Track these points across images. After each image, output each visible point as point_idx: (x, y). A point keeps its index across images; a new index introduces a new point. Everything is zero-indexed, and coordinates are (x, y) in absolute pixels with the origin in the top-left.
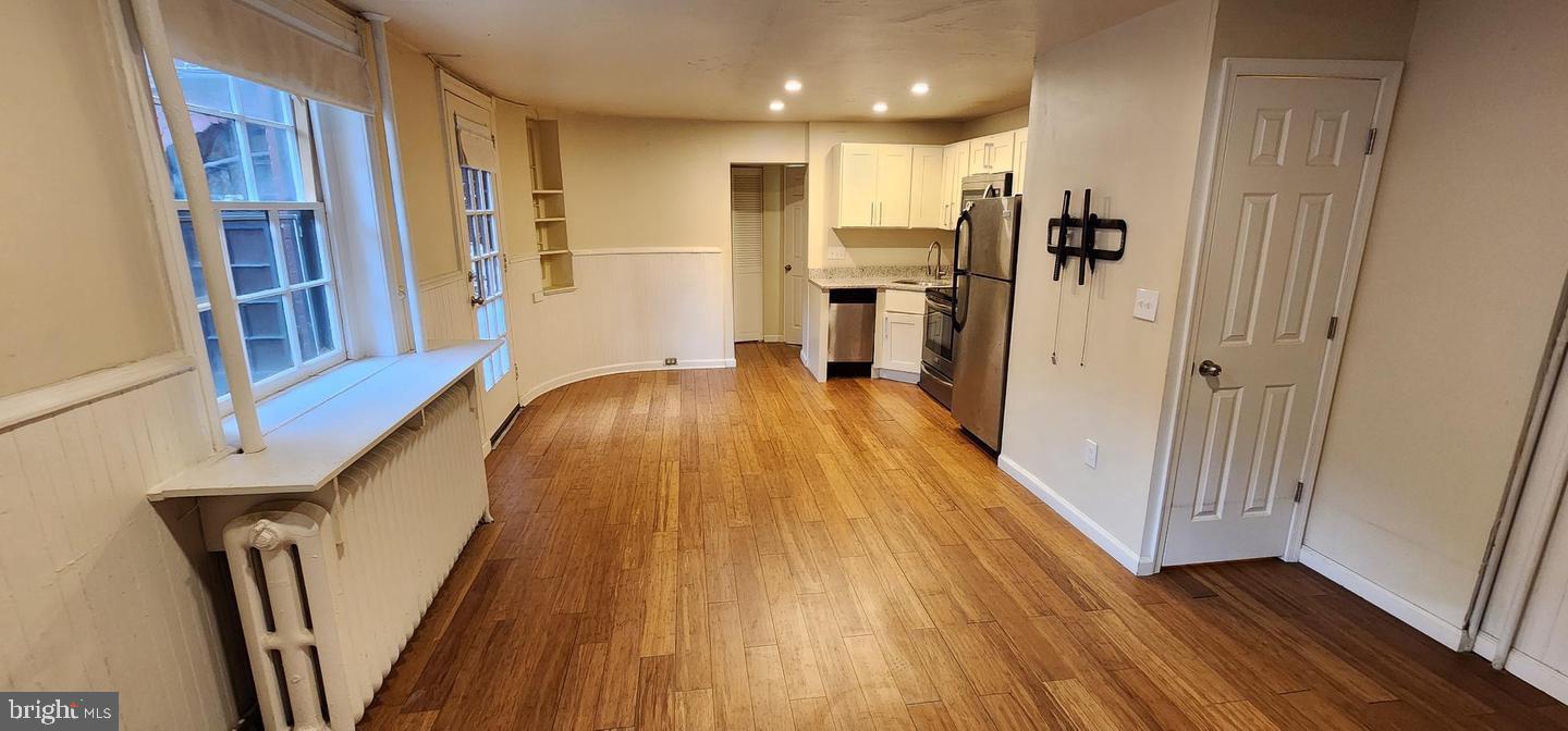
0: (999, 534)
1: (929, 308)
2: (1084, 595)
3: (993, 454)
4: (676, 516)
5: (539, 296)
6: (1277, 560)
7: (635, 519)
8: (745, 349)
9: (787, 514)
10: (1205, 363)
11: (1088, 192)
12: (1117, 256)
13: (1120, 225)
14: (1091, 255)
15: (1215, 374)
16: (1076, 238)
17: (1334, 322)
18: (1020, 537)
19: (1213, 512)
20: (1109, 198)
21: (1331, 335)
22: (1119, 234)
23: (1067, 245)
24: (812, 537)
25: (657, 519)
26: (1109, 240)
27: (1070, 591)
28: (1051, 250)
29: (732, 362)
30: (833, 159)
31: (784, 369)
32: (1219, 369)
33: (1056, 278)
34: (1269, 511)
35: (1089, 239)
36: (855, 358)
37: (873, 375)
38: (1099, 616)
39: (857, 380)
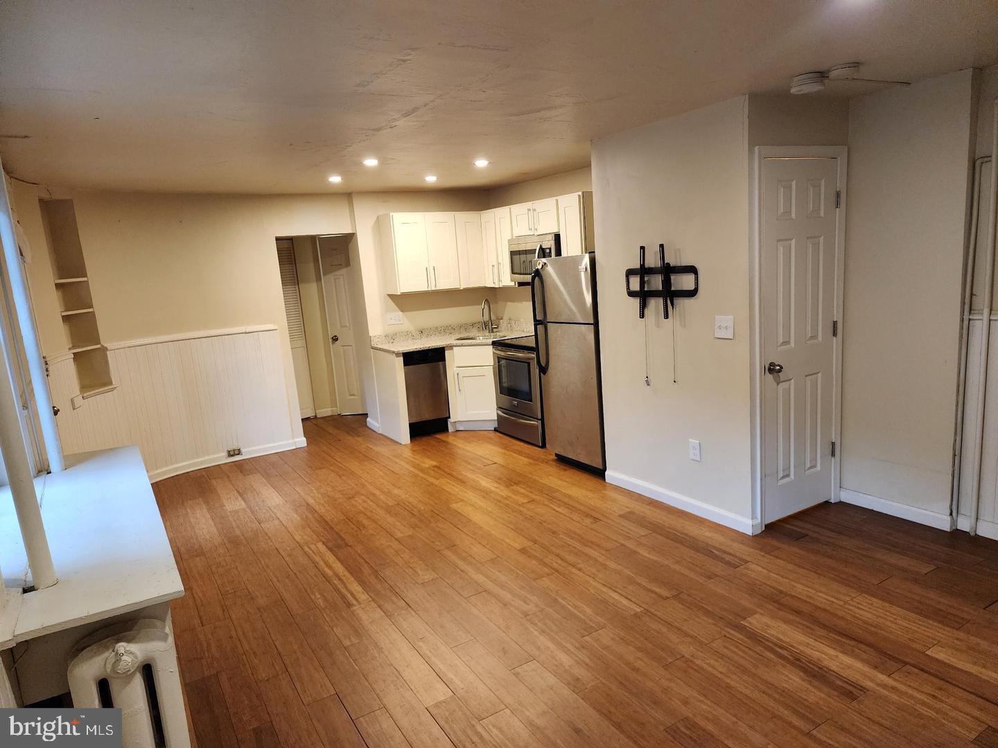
0: (643, 532)
1: (499, 359)
2: (727, 558)
3: (599, 473)
4: (360, 589)
5: (79, 401)
6: (827, 503)
7: (321, 602)
8: (312, 425)
9: (464, 559)
10: (771, 364)
11: (662, 246)
12: (692, 293)
13: (692, 270)
14: (670, 295)
15: (780, 371)
16: (657, 282)
17: (835, 323)
18: (656, 528)
19: (788, 475)
20: (679, 249)
21: (835, 334)
22: (691, 277)
23: (646, 289)
24: (500, 572)
25: (343, 597)
26: (684, 282)
27: (715, 557)
28: (631, 294)
29: (301, 441)
30: (382, 229)
31: (359, 439)
32: (781, 368)
33: (642, 316)
34: (819, 468)
35: (667, 282)
36: (427, 416)
37: (451, 429)
38: (746, 568)
39: (438, 436)
